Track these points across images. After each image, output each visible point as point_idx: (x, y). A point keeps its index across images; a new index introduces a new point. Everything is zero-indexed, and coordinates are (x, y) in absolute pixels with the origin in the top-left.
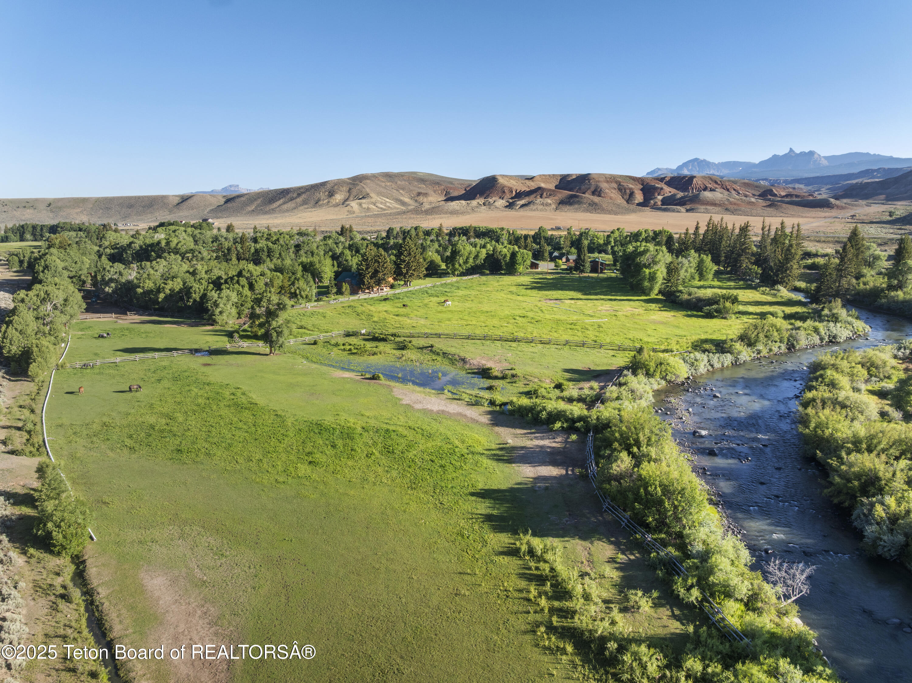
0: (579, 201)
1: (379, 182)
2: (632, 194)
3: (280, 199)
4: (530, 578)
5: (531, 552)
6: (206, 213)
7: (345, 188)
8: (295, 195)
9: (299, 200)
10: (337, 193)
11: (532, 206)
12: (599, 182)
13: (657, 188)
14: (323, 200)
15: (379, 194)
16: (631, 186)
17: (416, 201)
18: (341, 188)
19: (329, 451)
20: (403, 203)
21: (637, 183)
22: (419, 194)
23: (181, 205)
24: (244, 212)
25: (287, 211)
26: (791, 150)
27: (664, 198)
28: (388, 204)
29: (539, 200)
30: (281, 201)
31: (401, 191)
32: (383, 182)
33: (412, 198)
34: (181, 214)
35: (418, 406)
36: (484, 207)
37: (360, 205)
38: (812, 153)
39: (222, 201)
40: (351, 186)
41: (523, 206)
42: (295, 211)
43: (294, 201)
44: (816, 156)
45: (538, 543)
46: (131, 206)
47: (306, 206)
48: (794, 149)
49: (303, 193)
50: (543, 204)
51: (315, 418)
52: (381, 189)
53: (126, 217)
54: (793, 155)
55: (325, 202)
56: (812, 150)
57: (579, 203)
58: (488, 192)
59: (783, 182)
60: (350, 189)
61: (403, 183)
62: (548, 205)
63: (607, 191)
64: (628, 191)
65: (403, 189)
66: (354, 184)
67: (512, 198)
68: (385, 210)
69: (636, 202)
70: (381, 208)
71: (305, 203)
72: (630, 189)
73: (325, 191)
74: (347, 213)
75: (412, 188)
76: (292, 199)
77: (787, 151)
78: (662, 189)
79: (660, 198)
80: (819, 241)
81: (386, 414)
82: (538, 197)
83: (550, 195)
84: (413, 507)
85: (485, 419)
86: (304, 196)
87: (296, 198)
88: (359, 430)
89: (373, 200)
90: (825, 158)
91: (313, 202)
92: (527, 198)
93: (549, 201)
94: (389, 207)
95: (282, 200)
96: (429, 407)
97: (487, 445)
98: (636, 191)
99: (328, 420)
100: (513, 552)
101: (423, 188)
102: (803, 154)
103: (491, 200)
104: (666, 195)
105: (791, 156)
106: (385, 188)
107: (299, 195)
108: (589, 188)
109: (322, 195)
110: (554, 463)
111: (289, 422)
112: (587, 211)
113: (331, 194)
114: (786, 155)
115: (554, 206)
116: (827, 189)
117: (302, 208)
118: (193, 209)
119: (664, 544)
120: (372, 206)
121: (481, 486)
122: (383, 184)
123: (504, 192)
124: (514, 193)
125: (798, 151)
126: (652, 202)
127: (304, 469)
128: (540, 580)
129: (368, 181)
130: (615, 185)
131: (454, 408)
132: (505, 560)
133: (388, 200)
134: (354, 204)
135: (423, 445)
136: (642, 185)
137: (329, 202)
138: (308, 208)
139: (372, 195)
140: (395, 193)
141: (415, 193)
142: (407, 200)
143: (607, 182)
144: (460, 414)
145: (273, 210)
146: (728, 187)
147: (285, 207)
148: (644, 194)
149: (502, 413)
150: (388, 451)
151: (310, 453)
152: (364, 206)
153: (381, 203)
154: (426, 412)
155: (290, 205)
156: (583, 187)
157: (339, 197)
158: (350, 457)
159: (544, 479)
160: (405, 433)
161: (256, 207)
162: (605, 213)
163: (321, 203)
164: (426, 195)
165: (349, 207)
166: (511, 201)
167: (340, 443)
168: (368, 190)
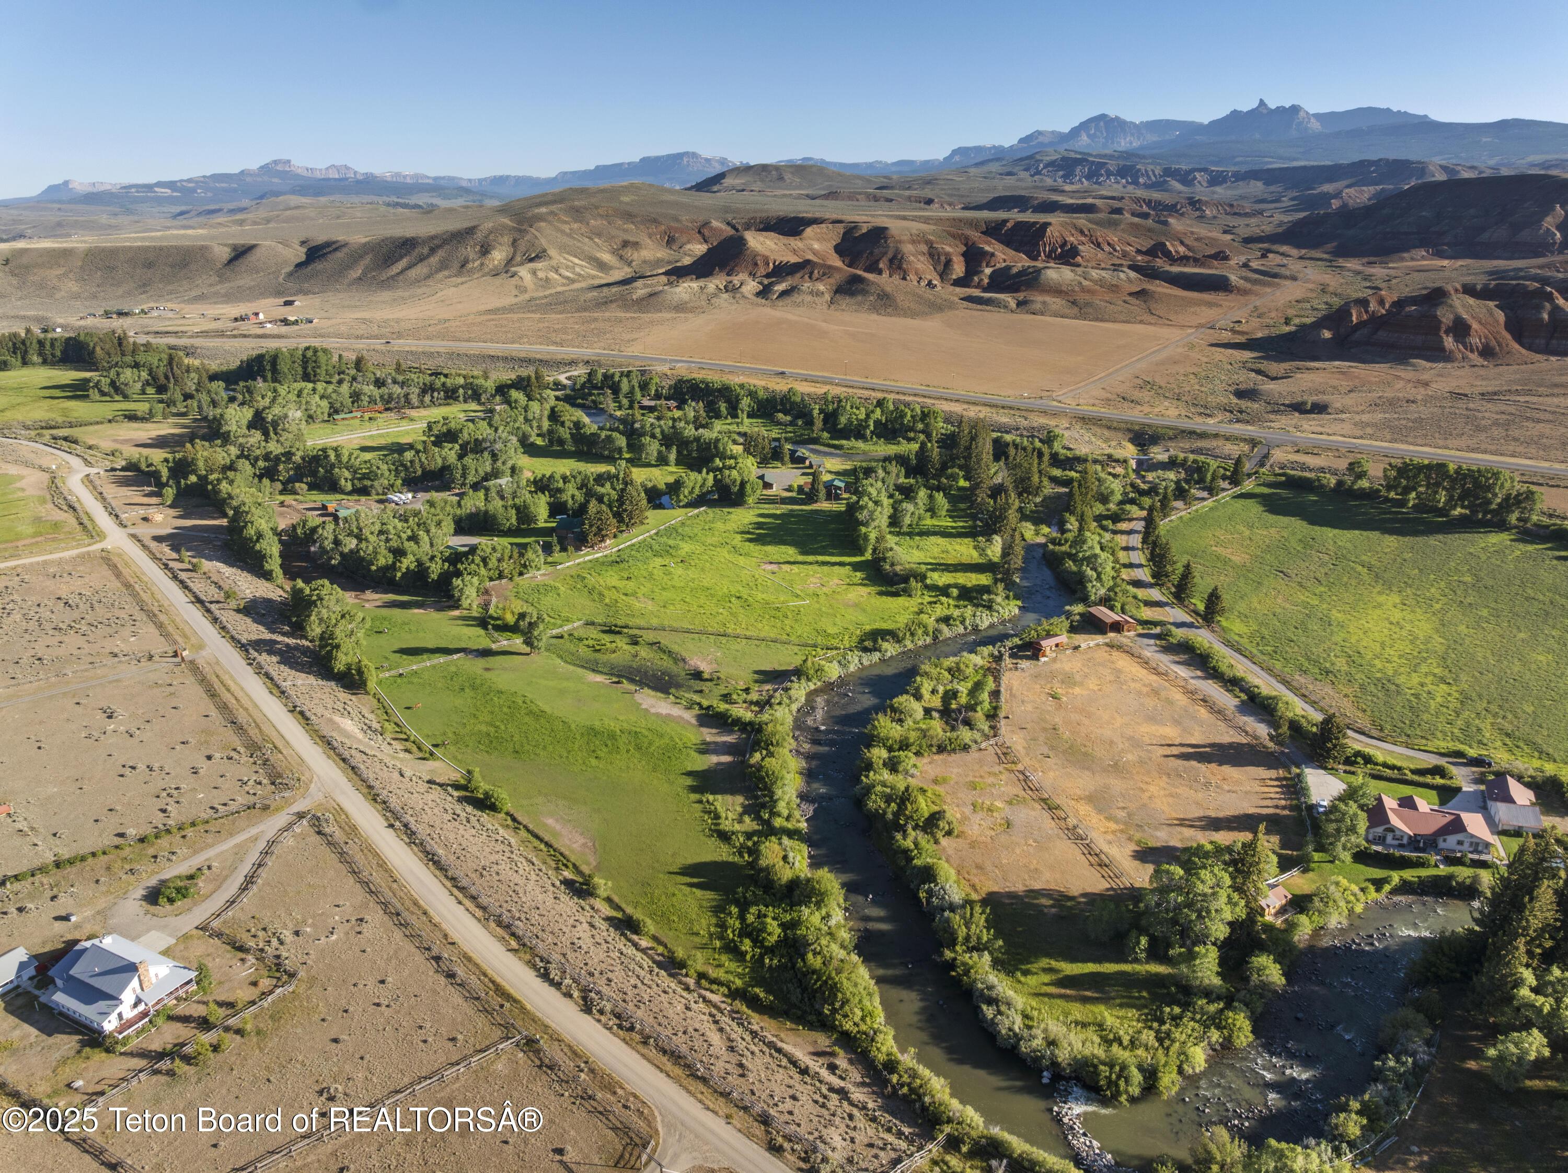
0: (863, 290)
1: (559, 225)
2: (948, 263)
3: (401, 257)
4: (705, 812)
5: (708, 801)
6: (281, 280)
7: (507, 239)
8: (426, 251)
9: (434, 260)
10: (494, 248)
11: (796, 298)
12: (900, 242)
13: (986, 253)
14: (474, 261)
15: (563, 249)
16: (948, 249)
17: (621, 257)
18: (500, 239)
19: (605, 749)
20: (602, 266)
21: (958, 242)
22: (625, 244)
23: (236, 263)
24: (346, 281)
25: (417, 281)
26: (1262, 102)
27: (993, 272)
28: (578, 270)
29: (807, 285)
30: (403, 263)
31: (596, 240)
32: (566, 222)
33: (614, 252)
34: (241, 282)
35: (653, 710)
36: (725, 296)
37: (534, 272)
38: (1295, 109)
39: (300, 254)
40: (517, 235)
41: (784, 294)
42: (430, 282)
43: (426, 263)
44: (1302, 114)
45: (711, 798)
46: (149, 265)
47: (446, 273)
48: (1266, 101)
49: (439, 247)
50: (811, 293)
51: (588, 723)
52: (566, 240)
53: (144, 285)
54: (1265, 111)
55: (476, 264)
56: (1296, 103)
57: (864, 292)
58: (732, 264)
59: (1233, 176)
60: (515, 241)
61: (599, 222)
62: (819, 294)
63: (912, 258)
64: (943, 258)
65: (599, 235)
66: (520, 231)
67: (768, 276)
68: (573, 281)
69: (954, 277)
70: (568, 278)
71: (443, 265)
72: (947, 254)
73: (475, 245)
74: (515, 292)
75: (614, 232)
76: (422, 259)
77: (1255, 104)
78: (993, 255)
79: (988, 271)
80: (1109, 428)
81: (633, 718)
82: (807, 277)
83: (824, 274)
84: (655, 782)
85: (694, 721)
86: (441, 253)
87: (428, 256)
88: (618, 733)
89: (554, 263)
90: (1318, 116)
91: (456, 265)
92: (789, 278)
93: (822, 288)
94: (580, 275)
95: (405, 260)
96: (660, 710)
97: (694, 741)
98: (955, 259)
99: (597, 724)
100: (700, 802)
101: (632, 231)
102: (1281, 110)
103: (736, 280)
104: (998, 266)
105: (1261, 112)
106: (569, 236)
107: (433, 251)
108: (886, 253)
109: (470, 251)
110: (729, 754)
111: (573, 726)
112: (874, 309)
113: (485, 250)
114: (1253, 111)
115: (827, 297)
116: (1292, 199)
117: (440, 275)
118: (257, 272)
119: (765, 796)
120: (553, 275)
121: (689, 769)
122: (566, 228)
123: (756, 264)
124: (771, 265)
125: (1272, 105)
126: (976, 278)
127: (594, 762)
128: (710, 813)
129: (543, 224)
130: (924, 248)
131: (676, 711)
132: (696, 805)
133: (576, 261)
134: (524, 272)
135: (658, 742)
136: (966, 245)
137: (482, 264)
138: (450, 277)
139: (552, 252)
140: (587, 246)
141: (619, 241)
142: (606, 257)
143: (913, 242)
144: (680, 717)
145: (392, 277)
146: (1100, 240)
147: (413, 273)
148: (967, 263)
149: (707, 715)
150: (638, 748)
151: (594, 751)
152: (541, 274)
153: (567, 267)
154: (658, 715)
155: (420, 270)
156: (876, 251)
157: (498, 256)
158: (618, 753)
159: (722, 764)
160: (646, 733)
161: (364, 273)
162: (899, 315)
163: (470, 265)
164: (636, 245)
165: (516, 278)
166: (766, 282)
167: (609, 743)
168: (543, 242)
